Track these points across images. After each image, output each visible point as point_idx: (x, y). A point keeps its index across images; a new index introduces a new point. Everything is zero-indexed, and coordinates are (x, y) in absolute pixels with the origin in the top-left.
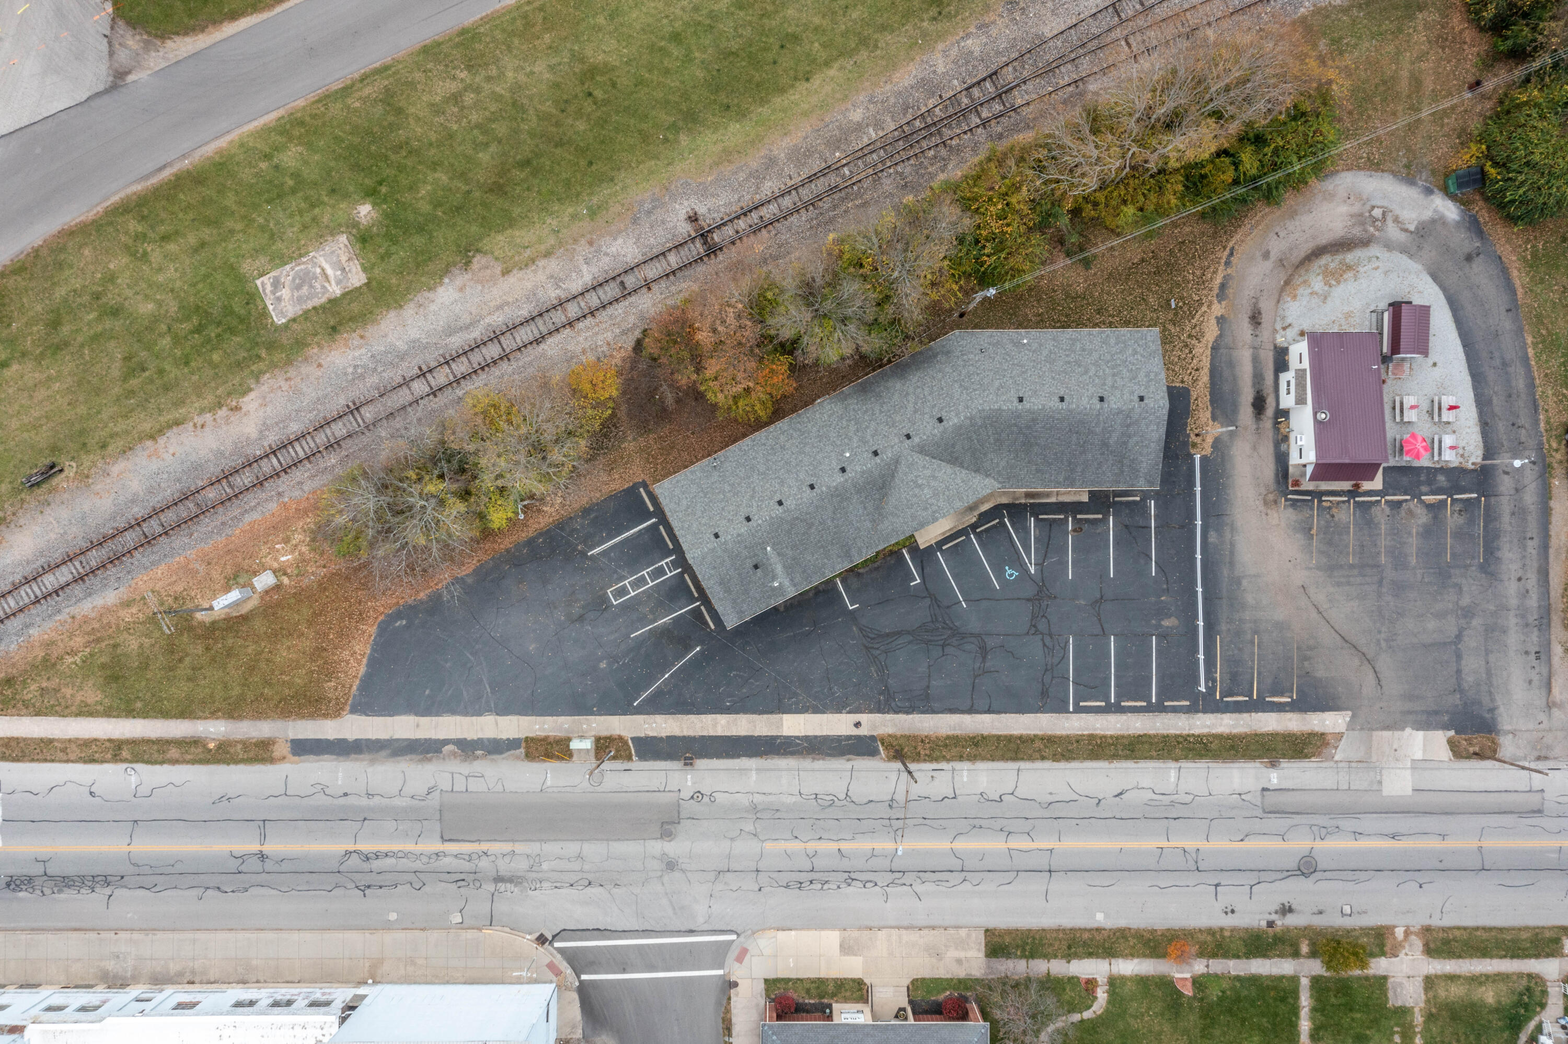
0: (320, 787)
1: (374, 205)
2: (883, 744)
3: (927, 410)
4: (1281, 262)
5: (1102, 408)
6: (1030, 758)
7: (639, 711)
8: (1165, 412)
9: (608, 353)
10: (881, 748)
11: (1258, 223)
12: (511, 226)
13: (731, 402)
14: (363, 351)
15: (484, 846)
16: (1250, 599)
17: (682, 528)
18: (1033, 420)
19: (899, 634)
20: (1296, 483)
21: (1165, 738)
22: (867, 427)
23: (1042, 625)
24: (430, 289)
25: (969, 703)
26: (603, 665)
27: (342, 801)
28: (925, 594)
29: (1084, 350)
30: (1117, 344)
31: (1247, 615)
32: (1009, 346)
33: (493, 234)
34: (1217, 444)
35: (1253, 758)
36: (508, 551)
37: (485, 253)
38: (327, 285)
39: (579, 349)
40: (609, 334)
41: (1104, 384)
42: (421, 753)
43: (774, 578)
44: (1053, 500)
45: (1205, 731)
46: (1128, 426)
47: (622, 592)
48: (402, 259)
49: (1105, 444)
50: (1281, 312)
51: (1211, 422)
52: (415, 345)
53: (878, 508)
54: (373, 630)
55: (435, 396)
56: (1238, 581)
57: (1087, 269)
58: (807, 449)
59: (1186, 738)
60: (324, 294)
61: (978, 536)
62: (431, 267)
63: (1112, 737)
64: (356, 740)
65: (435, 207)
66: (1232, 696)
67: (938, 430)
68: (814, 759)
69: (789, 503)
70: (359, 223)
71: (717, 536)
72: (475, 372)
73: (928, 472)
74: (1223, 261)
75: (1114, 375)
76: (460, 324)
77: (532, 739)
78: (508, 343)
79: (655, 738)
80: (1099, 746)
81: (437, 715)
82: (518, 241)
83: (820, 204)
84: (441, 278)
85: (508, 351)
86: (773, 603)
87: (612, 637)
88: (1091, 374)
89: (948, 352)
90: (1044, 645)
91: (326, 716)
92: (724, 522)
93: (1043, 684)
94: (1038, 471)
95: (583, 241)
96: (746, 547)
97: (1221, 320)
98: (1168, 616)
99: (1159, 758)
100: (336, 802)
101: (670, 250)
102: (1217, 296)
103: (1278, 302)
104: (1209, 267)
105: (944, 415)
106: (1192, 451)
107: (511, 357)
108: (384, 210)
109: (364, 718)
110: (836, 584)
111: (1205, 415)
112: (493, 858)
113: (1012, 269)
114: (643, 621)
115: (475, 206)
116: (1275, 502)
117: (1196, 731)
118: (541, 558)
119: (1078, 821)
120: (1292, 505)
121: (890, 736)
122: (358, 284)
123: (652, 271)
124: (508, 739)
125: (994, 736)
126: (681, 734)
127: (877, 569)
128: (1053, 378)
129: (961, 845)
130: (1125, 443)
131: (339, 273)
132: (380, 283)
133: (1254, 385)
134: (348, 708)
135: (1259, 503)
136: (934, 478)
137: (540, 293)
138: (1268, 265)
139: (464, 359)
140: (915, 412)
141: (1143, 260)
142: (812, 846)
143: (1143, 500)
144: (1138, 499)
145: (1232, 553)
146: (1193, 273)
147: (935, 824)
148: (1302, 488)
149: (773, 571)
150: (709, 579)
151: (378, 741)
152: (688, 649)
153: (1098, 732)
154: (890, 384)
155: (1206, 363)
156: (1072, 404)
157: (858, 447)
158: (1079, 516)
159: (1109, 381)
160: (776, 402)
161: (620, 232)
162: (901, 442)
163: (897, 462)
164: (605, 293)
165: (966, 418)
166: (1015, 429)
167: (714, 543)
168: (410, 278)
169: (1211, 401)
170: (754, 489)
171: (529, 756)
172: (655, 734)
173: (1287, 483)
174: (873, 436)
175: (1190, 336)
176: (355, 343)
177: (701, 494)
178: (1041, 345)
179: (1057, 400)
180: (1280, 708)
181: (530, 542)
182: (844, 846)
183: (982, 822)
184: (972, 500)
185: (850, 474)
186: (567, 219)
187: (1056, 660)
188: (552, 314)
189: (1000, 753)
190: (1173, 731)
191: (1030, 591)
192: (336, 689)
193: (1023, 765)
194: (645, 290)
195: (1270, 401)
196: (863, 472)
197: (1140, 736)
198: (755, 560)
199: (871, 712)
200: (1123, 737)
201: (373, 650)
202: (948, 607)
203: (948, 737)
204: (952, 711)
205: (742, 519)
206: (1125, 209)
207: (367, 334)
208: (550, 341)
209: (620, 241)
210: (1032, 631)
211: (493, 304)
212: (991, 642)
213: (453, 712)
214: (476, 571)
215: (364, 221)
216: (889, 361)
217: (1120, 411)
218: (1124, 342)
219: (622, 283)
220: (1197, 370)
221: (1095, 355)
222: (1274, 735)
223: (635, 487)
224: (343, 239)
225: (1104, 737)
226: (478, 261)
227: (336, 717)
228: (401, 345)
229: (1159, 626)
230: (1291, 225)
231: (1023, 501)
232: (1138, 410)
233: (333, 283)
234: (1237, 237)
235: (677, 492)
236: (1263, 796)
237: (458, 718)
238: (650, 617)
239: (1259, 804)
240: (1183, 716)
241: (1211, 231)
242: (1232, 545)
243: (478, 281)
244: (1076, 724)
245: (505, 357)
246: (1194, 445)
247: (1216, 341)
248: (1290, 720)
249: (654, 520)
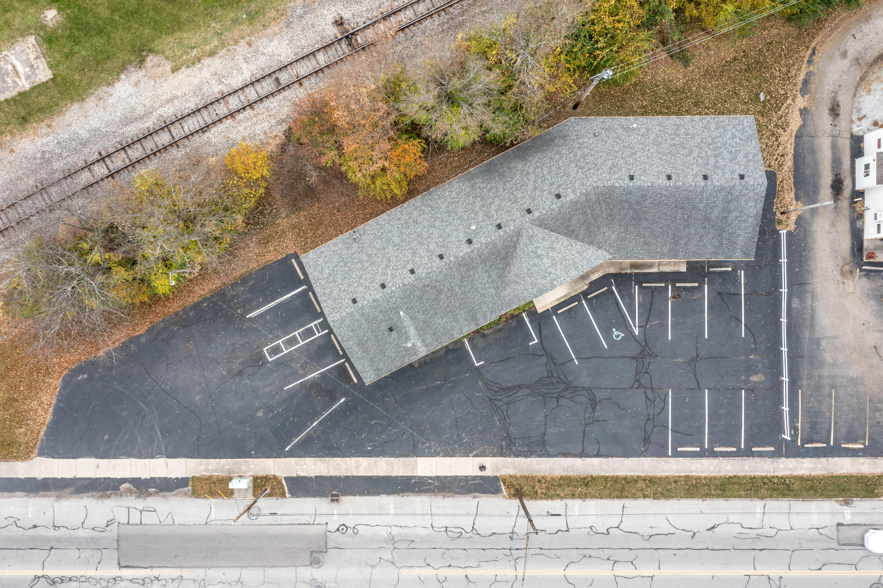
0: (12, 520)
1: (59, 10)
2: (504, 484)
3: (546, 187)
4: (857, 61)
5: (706, 185)
6: (634, 497)
7: (291, 454)
8: (764, 189)
9: (265, 141)
10: (503, 488)
11: (837, 26)
12: (180, 29)
13: (369, 181)
14: (50, 138)
15: (156, 572)
16: (828, 357)
17: (324, 294)
18: (643, 196)
19: (520, 387)
20: (871, 255)
21: (753, 480)
22: (492, 203)
23: (645, 380)
24: (109, 84)
25: (580, 448)
26: (260, 414)
27: (32, 532)
28: (542, 353)
29: (687, 134)
30: (717, 129)
31: (826, 372)
32: (620, 131)
33: (164, 36)
34: (799, 221)
35: (829, 497)
36: (176, 314)
37: (157, 53)
38: (17, 80)
39: (239, 138)
40: (266, 124)
41: (707, 164)
42: (102, 490)
43: (407, 339)
44: (655, 270)
45: (788, 473)
46: (729, 202)
47: (276, 350)
48: (84, 58)
49: (707, 219)
50: (857, 104)
51: (794, 202)
52: (96, 133)
53: (501, 277)
54: (58, 383)
55: (113, 178)
56: (817, 342)
57: (686, 67)
58: (437, 223)
59: (770, 479)
60: (14, 87)
61: (589, 301)
62: (109, 65)
63: (705, 478)
64: (44, 479)
65: (113, 12)
66: (811, 442)
67: (556, 205)
68: (444, 496)
69: (421, 272)
70: (46, 26)
71: (354, 301)
72: (148, 157)
73: (547, 244)
74: (806, 60)
75: (716, 156)
76: (136, 115)
77: (198, 479)
78: (177, 132)
79: (305, 477)
80: (695, 486)
81: (115, 457)
82: (186, 42)
83: (451, 10)
84: (118, 74)
85: (177, 138)
86: (407, 362)
87: (268, 390)
88: (694, 155)
89: (565, 136)
90: (647, 397)
91: (17, 458)
92: (361, 289)
93: (646, 432)
94: (645, 243)
95: (243, 43)
96: (381, 311)
97: (804, 112)
98: (756, 372)
99: (747, 496)
100: (27, 533)
101: (319, 50)
102: (801, 90)
103: (855, 95)
104: (793, 65)
105: (561, 191)
106: (778, 228)
107: (180, 144)
108: (67, 15)
109: (51, 460)
110: (464, 343)
111: (789, 196)
112: (163, 582)
113: (622, 61)
114: (295, 375)
115: (148, 11)
116: (851, 272)
117: (780, 474)
118: (205, 320)
119: (676, 552)
120: (866, 275)
121: (511, 476)
122: (44, 79)
123: (303, 69)
124: (177, 479)
125: (602, 477)
126: (328, 475)
127: (500, 330)
128: (660, 159)
129: (573, 572)
130: (725, 218)
131: (28, 69)
132: (64, 78)
133: (833, 169)
134: (36, 451)
135: (837, 273)
136: (553, 249)
137: (205, 88)
138: (845, 63)
139: (138, 146)
140: (535, 189)
141: (735, 59)
142: (443, 573)
143: (734, 270)
144: (730, 269)
145: (813, 317)
146: (780, 70)
147: (551, 553)
148: (877, 260)
149: (406, 333)
150: (348, 340)
151: (63, 479)
152: (334, 400)
153: (693, 474)
154: (512, 165)
155: (790, 149)
156: (677, 182)
157: (483, 221)
158: (677, 285)
159: (712, 161)
160: (410, 183)
161: (275, 34)
162: (523, 216)
163: (519, 234)
164: (262, 88)
165: (582, 194)
166: (626, 205)
167: (352, 308)
168: (91, 74)
169: (795, 183)
170: (389, 259)
171: (196, 494)
172: (305, 474)
173: (862, 256)
174: (497, 211)
175: (776, 126)
176: (43, 131)
177: (342, 264)
178: (648, 130)
179: (665, 178)
180: (854, 453)
181: (196, 306)
182: (470, 572)
183: (591, 552)
184: (586, 269)
185: (476, 245)
186: (228, 23)
187: (657, 411)
188: (216, 106)
189: (607, 492)
190: (759, 474)
191: (634, 350)
192: (26, 435)
193: (629, 503)
194: (297, 85)
195: (847, 183)
196: (487, 244)
197: (730, 477)
198: (389, 324)
199: (494, 456)
200: (715, 478)
201: (59, 400)
202: (562, 364)
203: (562, 478)
204: (565, 455)
205: (377, 286)
206: (725, 7)
207: (53, 124)
208: (214, 130)
209: (275, 42)
210: (637, 384)
211: (163, 98)
212: (600, 395)
213: (129, 455)
214: (150, 331)
215: (50, 24)
216: (512, 145)
217: (722, 188)
218: (723, 127)
219: (277, 79)
220: (783, 156)
221: (698, 139)
222: (848, 478)
223: (288, 258)
224: (32, 39)
225: (698, 478)
226: (151, 60)
227: (26, 459)
228: (84, 134)
229: (748, 381)
230: (865, 28)
231: (629, 271)
232: (738, 188)
233: (23, 78)
234: (818, 38)
235: (321, 261)
236: (838, 530)
237: (133, 460)
238: (301, 372)
239: (835, 537)
240: (768, 460)
241: (796, 33)
242: (813, 309)
243: (150, 78)
244: (674, 467)
245: (174, 144)
246: (780, 222)
247: (799, 130)
248: (863, 464)
249: (304, 287)
